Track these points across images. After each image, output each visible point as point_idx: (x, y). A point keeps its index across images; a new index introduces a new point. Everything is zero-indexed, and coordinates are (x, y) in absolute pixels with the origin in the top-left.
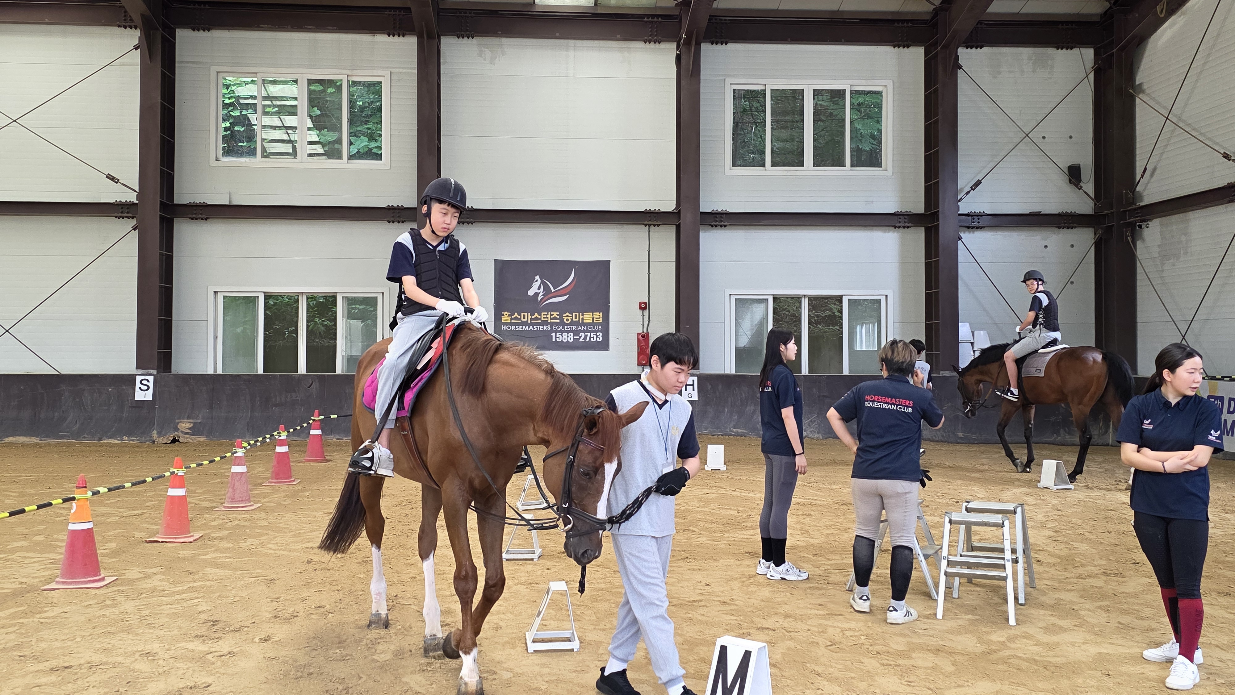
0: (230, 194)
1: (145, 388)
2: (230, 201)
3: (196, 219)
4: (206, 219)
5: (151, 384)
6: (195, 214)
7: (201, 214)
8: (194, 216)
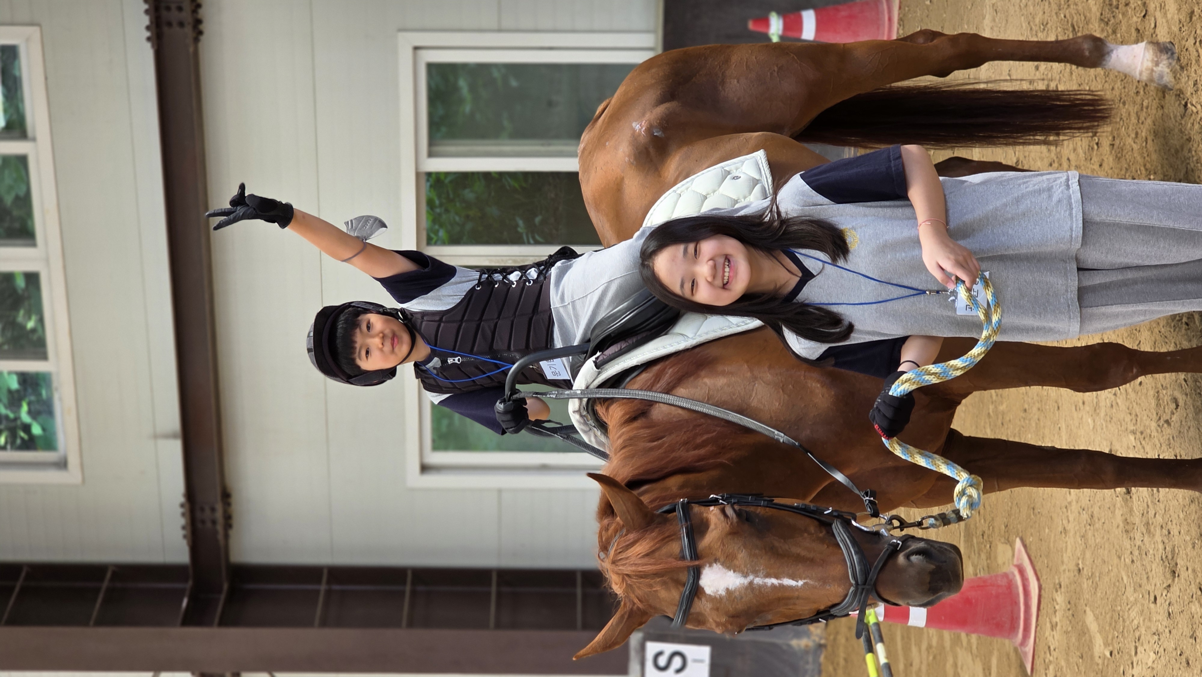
0: (156, 437)
1: (677, 662)
2: (174, 436)
3: (228, 518)
4: (226, 496)
5: (669, 648)
6: (214, 522)
7: (213, 510)
8: (220, 528)
